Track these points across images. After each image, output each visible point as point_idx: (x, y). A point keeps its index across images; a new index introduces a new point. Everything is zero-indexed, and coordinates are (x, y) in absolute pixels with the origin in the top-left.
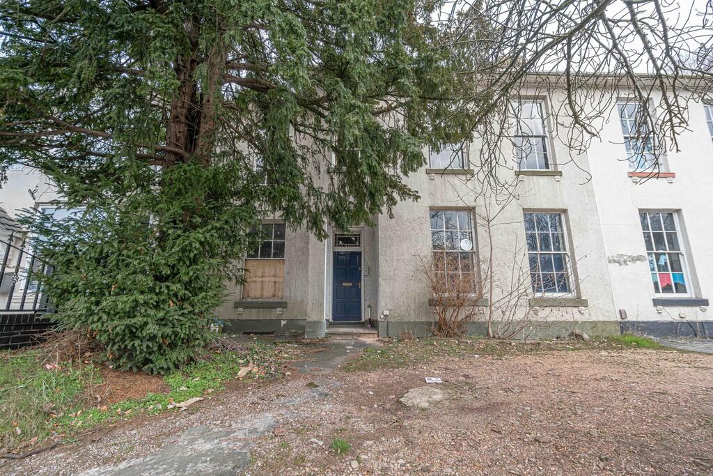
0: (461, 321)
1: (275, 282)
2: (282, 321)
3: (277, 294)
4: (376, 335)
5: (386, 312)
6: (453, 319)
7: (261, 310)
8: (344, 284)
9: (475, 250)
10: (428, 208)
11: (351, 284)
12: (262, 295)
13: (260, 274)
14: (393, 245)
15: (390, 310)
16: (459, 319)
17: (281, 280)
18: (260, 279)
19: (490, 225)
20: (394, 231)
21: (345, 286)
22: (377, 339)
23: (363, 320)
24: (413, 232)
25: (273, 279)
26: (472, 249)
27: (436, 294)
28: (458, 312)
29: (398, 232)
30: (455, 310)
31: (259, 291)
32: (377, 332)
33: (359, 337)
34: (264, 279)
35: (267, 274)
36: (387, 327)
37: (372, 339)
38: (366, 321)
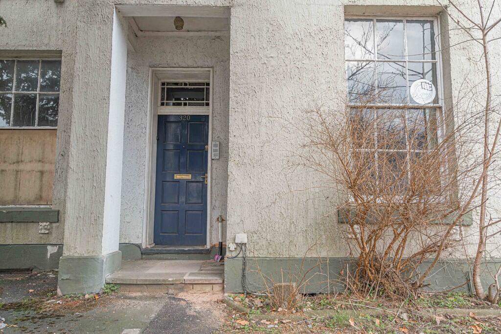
0: (409, 259)
1: (42, 173)
2: (49, 247)
3: (44, 195)
4: (217, 288)
5: (242, 238)
6: (392, 254)
7: (9, 225)
8: (177, 177)
9: (441, 103)
10: (342, 10)
11: (189, 177)
12: (16, 197)
13: (13, 157)
14: (261, 89)
15: (250, 234)
16: (406, 253)
17: (53, 167)
18: (14, 167)
19: (488, 38)
20: (265, 60)
21: (178, 181)
22: (219, 296)
23: (208, 246)
24: (306, 61)
25: (38, 166)
26: (436, 100)
27: (355, 196)
28: (404, 240)
29: (273, 63)
30: (397, 236)
31: (12, 190)
32: (221, 281)
33: (182, 290)
34: (21, 167)
35: (26, 157)
36: (244, 270)
37: (207, 298)
38: (213, 247)
